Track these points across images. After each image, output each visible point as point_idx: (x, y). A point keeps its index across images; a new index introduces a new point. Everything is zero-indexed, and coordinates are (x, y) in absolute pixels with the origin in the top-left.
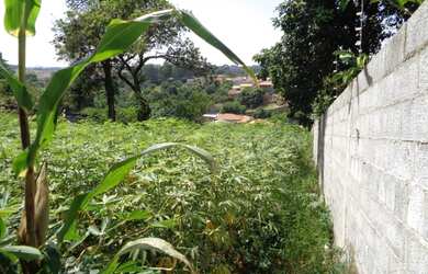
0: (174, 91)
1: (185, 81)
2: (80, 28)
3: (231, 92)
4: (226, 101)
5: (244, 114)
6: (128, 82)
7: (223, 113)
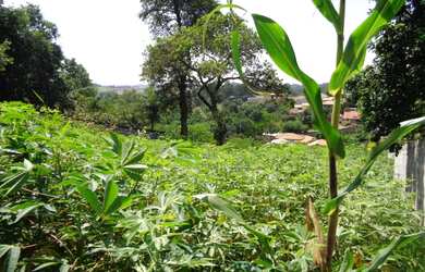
0: (235, 110)
1: (245, 100)
2: (166, 52)
3: (292, 111)
4: (288, 120)
5: (306, 133)
6: (205, 102)
7: (284, 132)
